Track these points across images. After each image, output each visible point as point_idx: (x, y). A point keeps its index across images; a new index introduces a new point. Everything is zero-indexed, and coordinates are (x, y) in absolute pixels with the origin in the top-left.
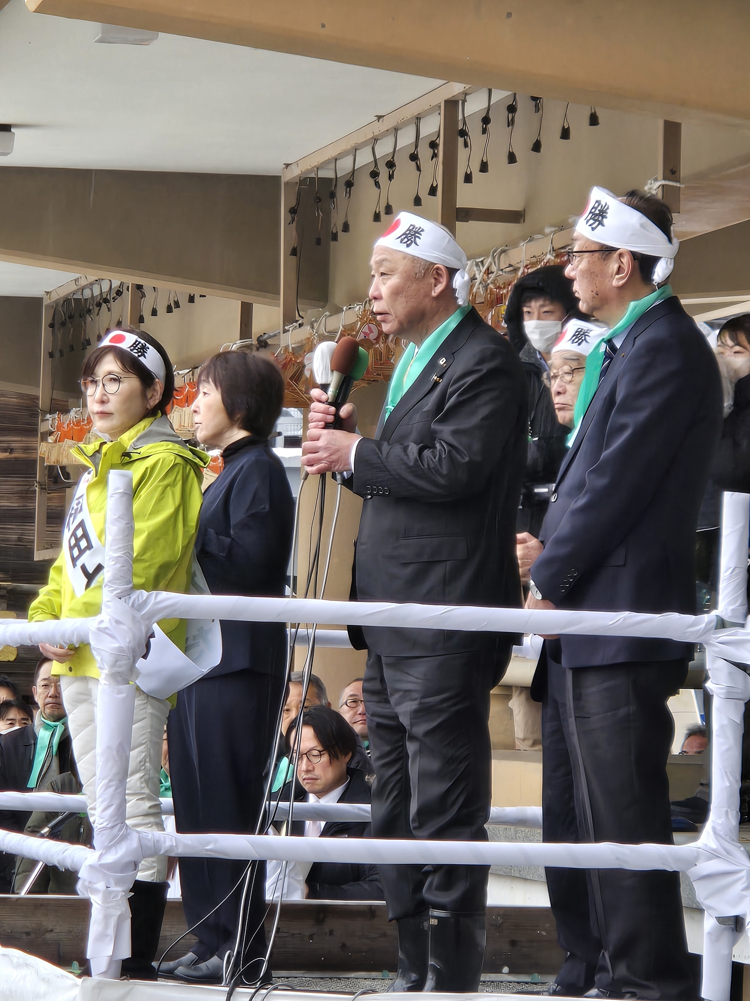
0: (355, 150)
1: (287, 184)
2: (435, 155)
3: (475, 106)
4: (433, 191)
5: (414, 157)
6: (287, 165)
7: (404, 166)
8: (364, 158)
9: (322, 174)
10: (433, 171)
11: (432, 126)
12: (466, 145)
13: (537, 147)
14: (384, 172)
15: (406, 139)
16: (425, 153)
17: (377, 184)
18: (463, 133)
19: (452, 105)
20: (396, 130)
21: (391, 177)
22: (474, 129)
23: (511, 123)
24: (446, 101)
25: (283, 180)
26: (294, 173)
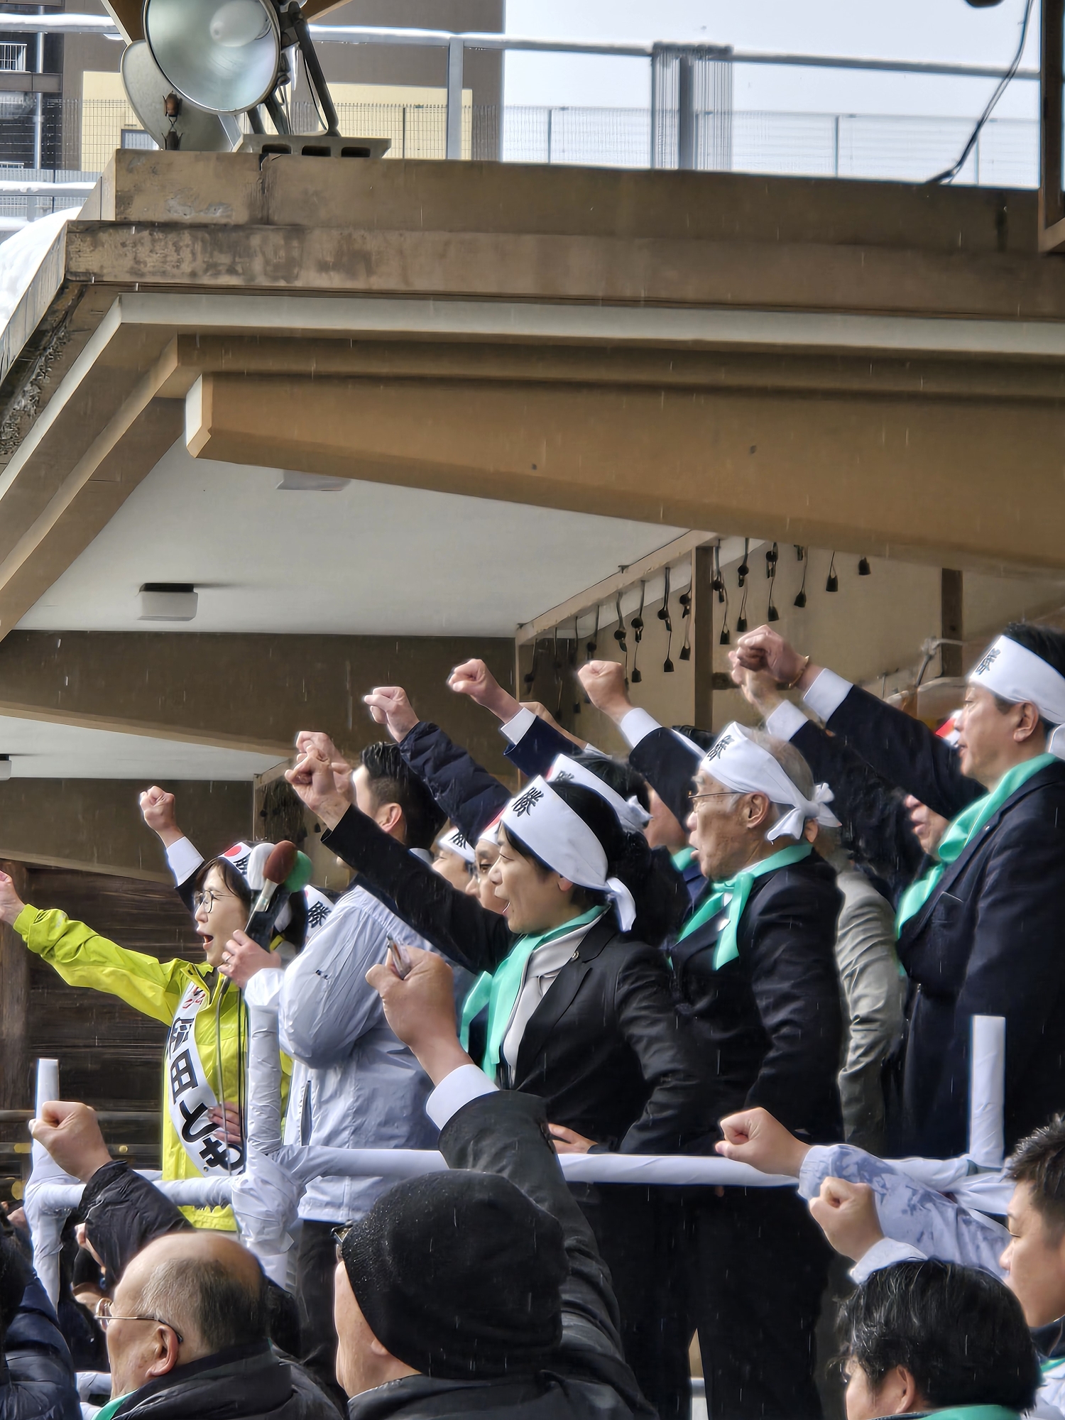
0: (597, 607)
1: (522, 647)
2: (686, 612)
3: (730, 553)
4: (685, 654)
5: (663, 615)
6: (521, 626)
7: (653, 625)
8: (608, 617)
9: (562, 634)
10: (685, 630)
11: (683, 578)
12: (721, 599)
13: (800, 601)
14: (630, 632)
15: (654, 594)
16: (675, 609)
17: (623, 647)
18: (718, 586)
19: (705, 554)
20: (643, 582)
21: (638, 638)
22: (730, 580)
23: (771, 573)
24: (698, 549)
25: (518, 643)
26: (531, 633)
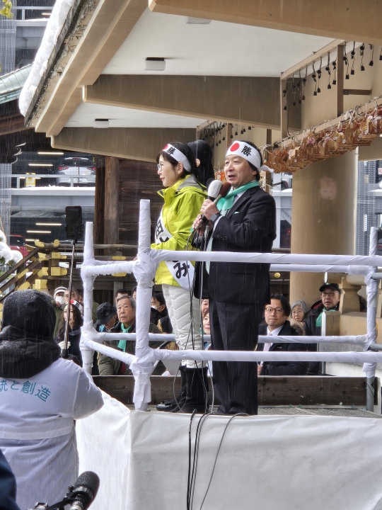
0: (307, 66)
2: (335, 68)
3: (348, 49)
4: (334, 83)
5: (327, 69)
6: (282, 73)
7: (324, 72)
8: (310, 71)
9: (297, 76)
10: (334, 74)
11: (334, 57)
12: (346, 63)
13: (371, 64)
14: (317, 75)
15: (325, 64)
16: (331, 67)
17: (315, 80)
18: (345, 59)
19: (341, 47)
20: (321, 58)
21: (319, 77)
22: (349, 57)
23: (362, 54)
24: (339, 46)
25: (281, 79)
26: (284, 77)
